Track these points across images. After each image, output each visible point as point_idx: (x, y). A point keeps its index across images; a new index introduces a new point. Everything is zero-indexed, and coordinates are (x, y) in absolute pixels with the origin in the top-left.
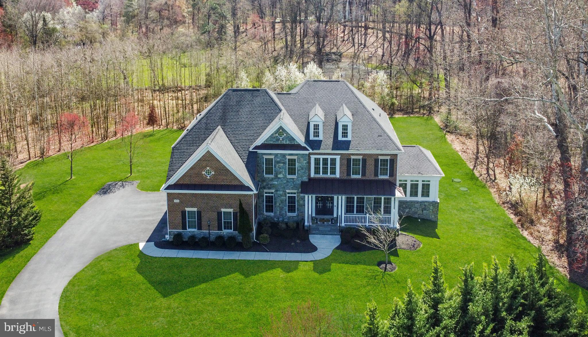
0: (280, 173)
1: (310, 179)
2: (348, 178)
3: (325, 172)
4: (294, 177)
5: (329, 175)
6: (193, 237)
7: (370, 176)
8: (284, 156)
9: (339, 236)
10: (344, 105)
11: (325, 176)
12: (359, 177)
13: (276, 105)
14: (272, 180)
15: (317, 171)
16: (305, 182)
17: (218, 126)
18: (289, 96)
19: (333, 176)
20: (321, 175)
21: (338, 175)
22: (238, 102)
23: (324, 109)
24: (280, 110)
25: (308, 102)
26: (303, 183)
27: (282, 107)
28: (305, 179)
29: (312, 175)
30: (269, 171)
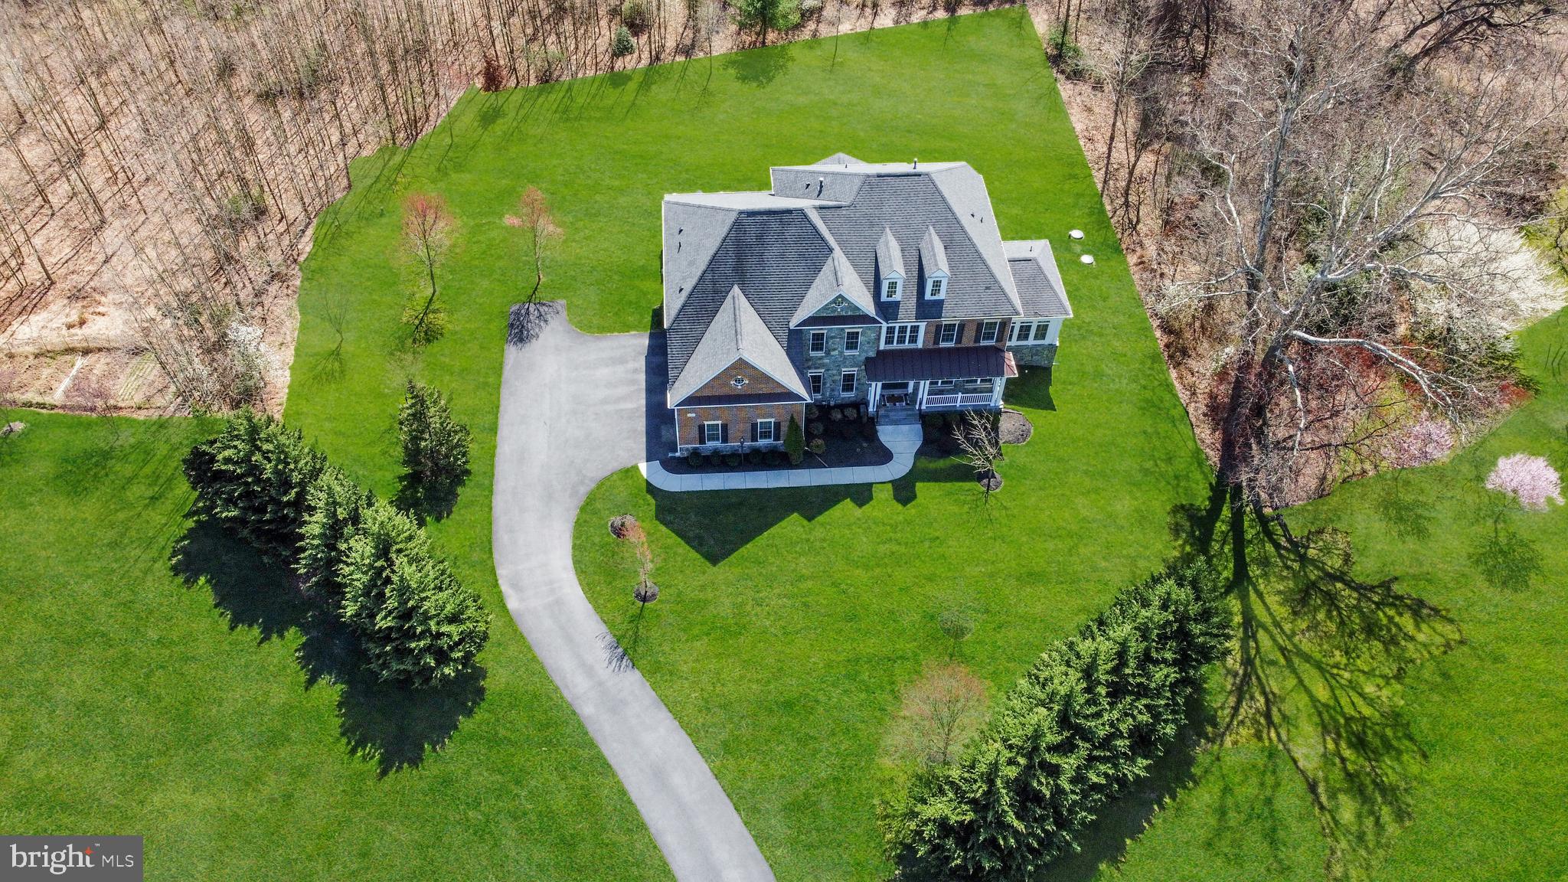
0: (834, 350)
1: (879, 352)
2: (936, 346)
3: (901, 340)
4: (855, 353)
5: (907, 345)
6: (716, 452)
7: (968, 341)
8: (843, 329)
9: (920, 426)
10: (931, 228)
11: (901, 346)
12: (951, 345)
13: (823, 239)
14: (821, 358)
15: (889, 341)
16: (872, 358)
17: (733, 285)
18: (838, 211)
19: (912, 346)
20: (895, 346)
21: (920, 344)
22: (760, 237)
23: (899, 239)
24: (831, 250)
25: (872, 225)
26: (867, 359)
27: (832, 241)
28: (872, 354)
29: (882, 346)
30: (817, 347)
